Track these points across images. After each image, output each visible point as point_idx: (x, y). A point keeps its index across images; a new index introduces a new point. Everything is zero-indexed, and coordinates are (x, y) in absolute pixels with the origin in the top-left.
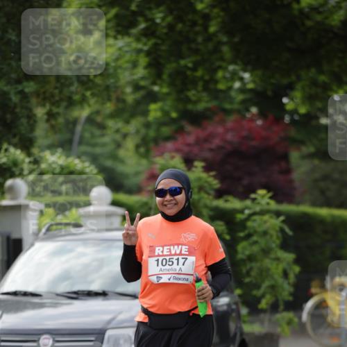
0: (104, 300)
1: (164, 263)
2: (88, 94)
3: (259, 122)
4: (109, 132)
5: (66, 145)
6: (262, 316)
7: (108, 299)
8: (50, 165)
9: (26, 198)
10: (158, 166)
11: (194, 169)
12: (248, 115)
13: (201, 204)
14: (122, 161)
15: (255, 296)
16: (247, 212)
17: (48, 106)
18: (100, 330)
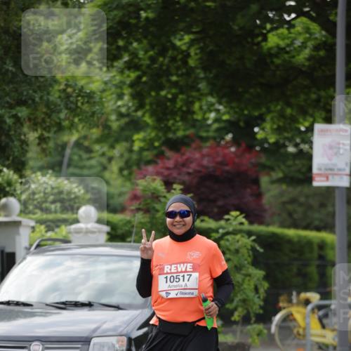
0: (89, 310)
1: (172, 280)
2: (76, 120)
3: (233, 149)
4: (95, 155)
5: (56, 168)
6: (234, 327)
7: (94, 310)
9: (19, 215)
10: (141, 188)
12: (223, 143)
15: (228, 309)
16: (221, 231)
17: (39, 131)
18: (87, 338)
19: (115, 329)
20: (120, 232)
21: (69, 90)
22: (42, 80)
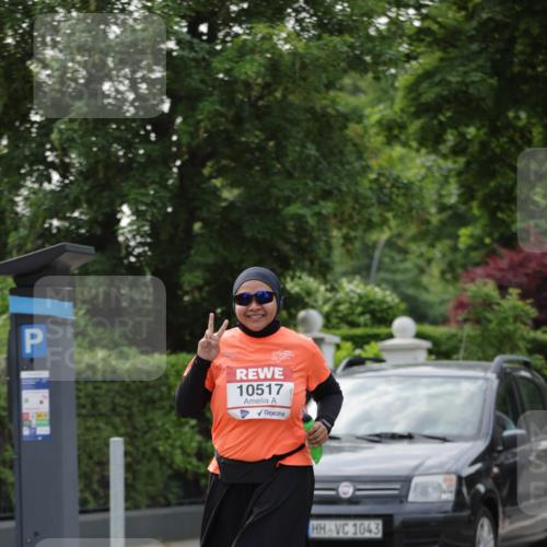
2: (389, 215)
4: (411, 257)
5: (364, 272)
8: (347, 294)
9: (321, 331)
10: (469, 294)
11: (508, 297)
13: (518, 335)
14: (426, 289)
17: (345, 230)
18: (406, 476)
19: (441, 465)
20: (444, 348)
21: (382, 179)
22: (348, 167)
